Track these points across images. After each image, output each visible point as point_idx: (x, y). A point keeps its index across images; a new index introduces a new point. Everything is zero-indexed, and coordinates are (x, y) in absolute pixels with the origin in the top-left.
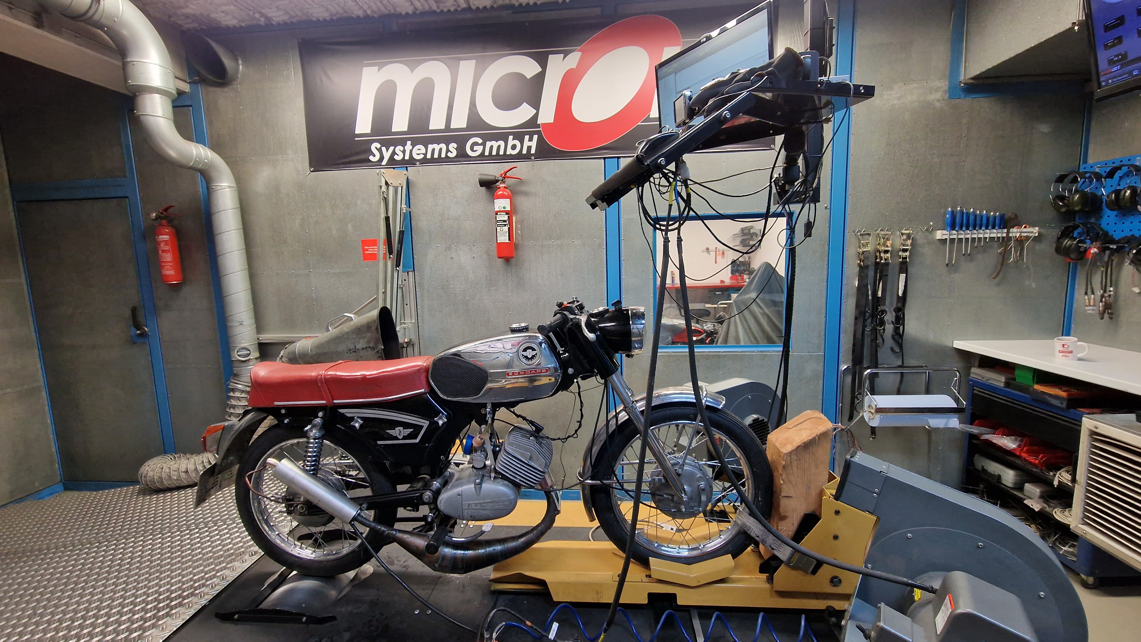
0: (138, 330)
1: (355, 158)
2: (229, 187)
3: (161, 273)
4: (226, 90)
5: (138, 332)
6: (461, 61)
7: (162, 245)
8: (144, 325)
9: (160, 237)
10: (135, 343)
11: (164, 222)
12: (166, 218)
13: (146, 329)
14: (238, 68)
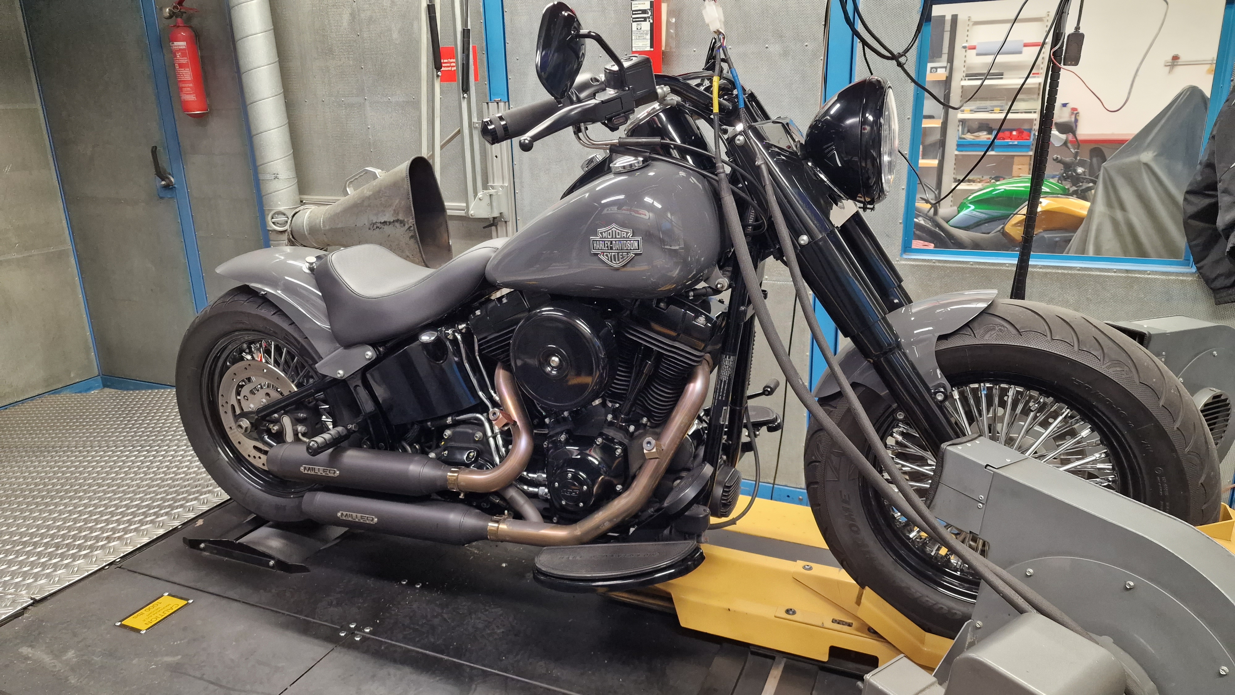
0: (163, 180)
3: (180, 97)
5: (163, 183)
7: (178, 55)
8: (170, 174)
9: (176, 43)
10: (161, 198)
11: (180, 21)
12: (181, 14)
13: (172, 179)
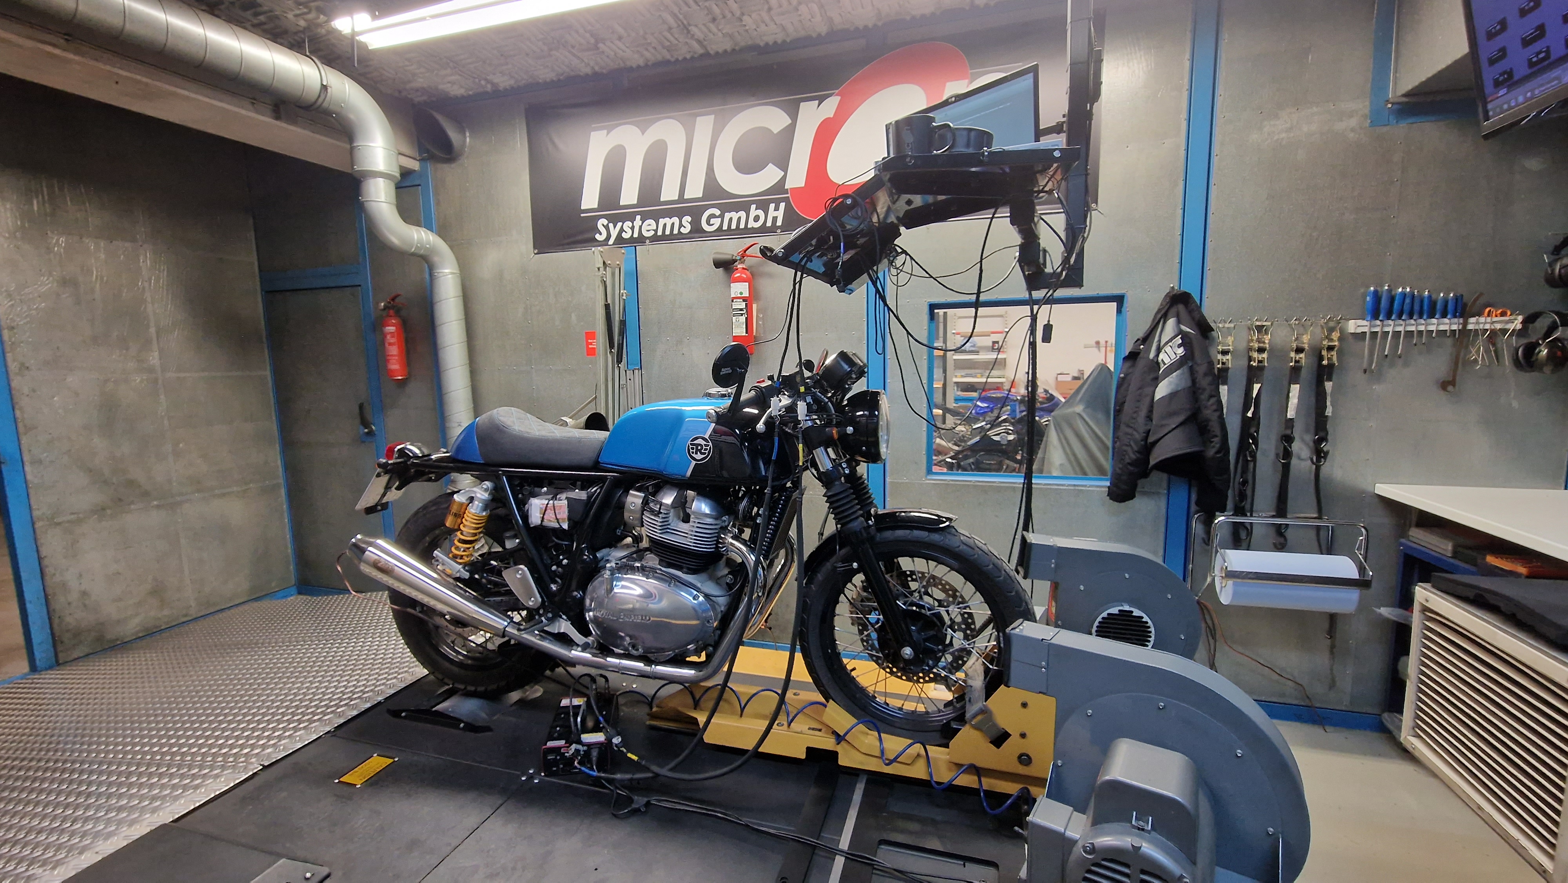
0: (366, 428)
1: (579, 238)
2: (452, 273)
3: (386, 366)
4: (453, 165)
5: (366, 430)
6: (698, 118)
7: (388, 337)
8: (372, 424)
9: (388, 328)
10: (364, 442)
11: (392, 312)
12: (393, 307)
13: (373, 427)
14: (465, 141)
